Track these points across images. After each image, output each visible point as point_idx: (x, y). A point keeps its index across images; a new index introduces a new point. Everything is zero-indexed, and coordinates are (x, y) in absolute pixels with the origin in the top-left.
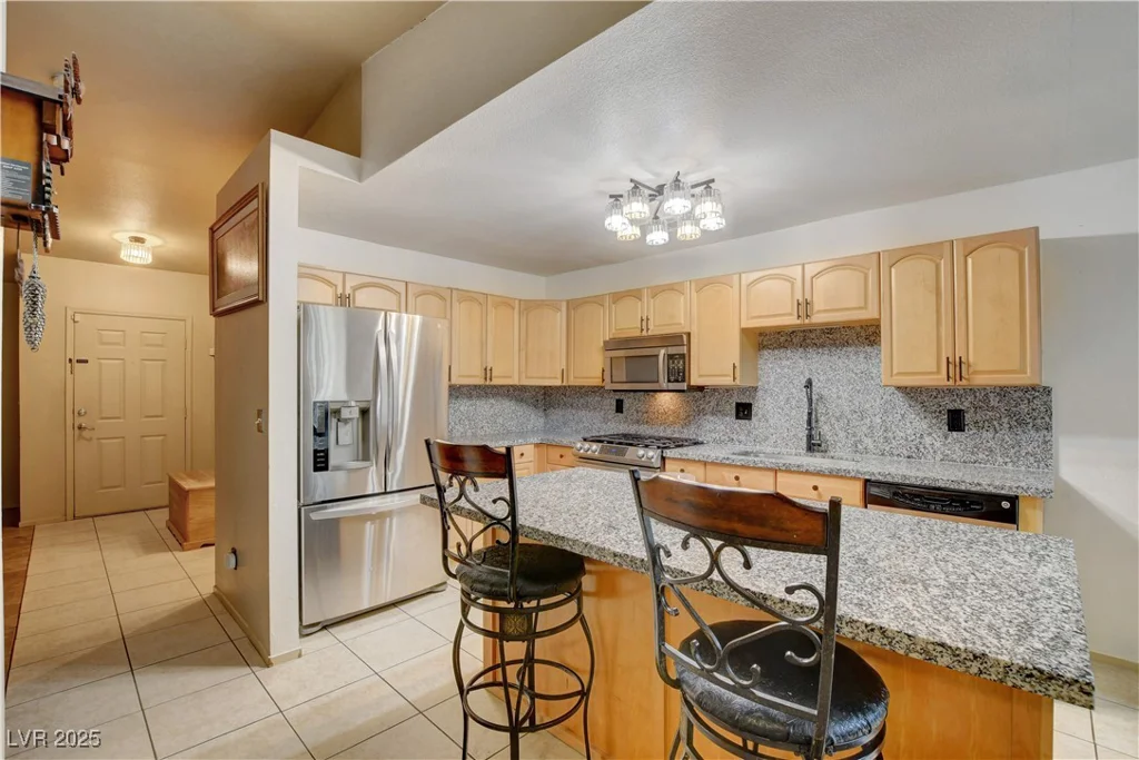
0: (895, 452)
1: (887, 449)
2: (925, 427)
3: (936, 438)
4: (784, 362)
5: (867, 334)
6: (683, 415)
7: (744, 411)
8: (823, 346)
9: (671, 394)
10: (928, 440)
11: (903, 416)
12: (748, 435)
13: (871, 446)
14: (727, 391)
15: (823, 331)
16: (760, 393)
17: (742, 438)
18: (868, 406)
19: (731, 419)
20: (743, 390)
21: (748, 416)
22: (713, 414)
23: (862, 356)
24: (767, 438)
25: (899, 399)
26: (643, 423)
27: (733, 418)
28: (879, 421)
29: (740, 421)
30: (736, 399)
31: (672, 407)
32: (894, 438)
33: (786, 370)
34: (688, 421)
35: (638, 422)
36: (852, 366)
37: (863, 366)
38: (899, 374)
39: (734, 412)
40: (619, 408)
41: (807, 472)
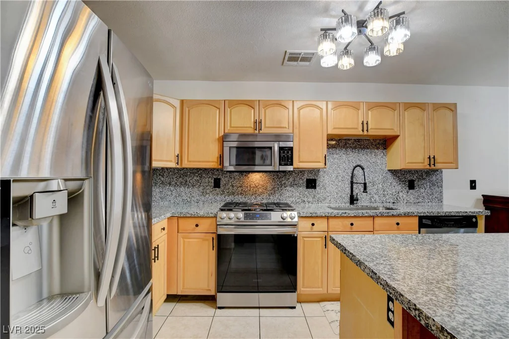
0: (388, 201)
1: (384, 199)
2: (400, 188)
3: (405, 195)
4: (335, 156)
5: (385, 143)
6: (269, 187)
7: (311, 184)
8: (355, 148)
9: (261, 174)
10: (401, 194)
11: (391, 183)
12: (314, 198)
13: (378, 199)
14: (301, 172)
16: (321, 173)
17: (311, 200)
18: (376, 179)
19: (303, 189)
20: (311, 171)
21: (314, 187)
22: (291, 186)
23: (374, 154)
24: (325, 198)
25: (389, 175)
26: (238, 194)
27: (305, 189)
28: (381, 186)
29: (309, 190)
30: (306, 176)
31: (261, 183)
32: (387, 194)
33: (336, 160)
34: (274, 191)
35: (233, 194)
36: (369, 159)
37: (374, 160)
38: (408, 163)
39: (305, 184)
40: (217, 184)
41: (347, 217)
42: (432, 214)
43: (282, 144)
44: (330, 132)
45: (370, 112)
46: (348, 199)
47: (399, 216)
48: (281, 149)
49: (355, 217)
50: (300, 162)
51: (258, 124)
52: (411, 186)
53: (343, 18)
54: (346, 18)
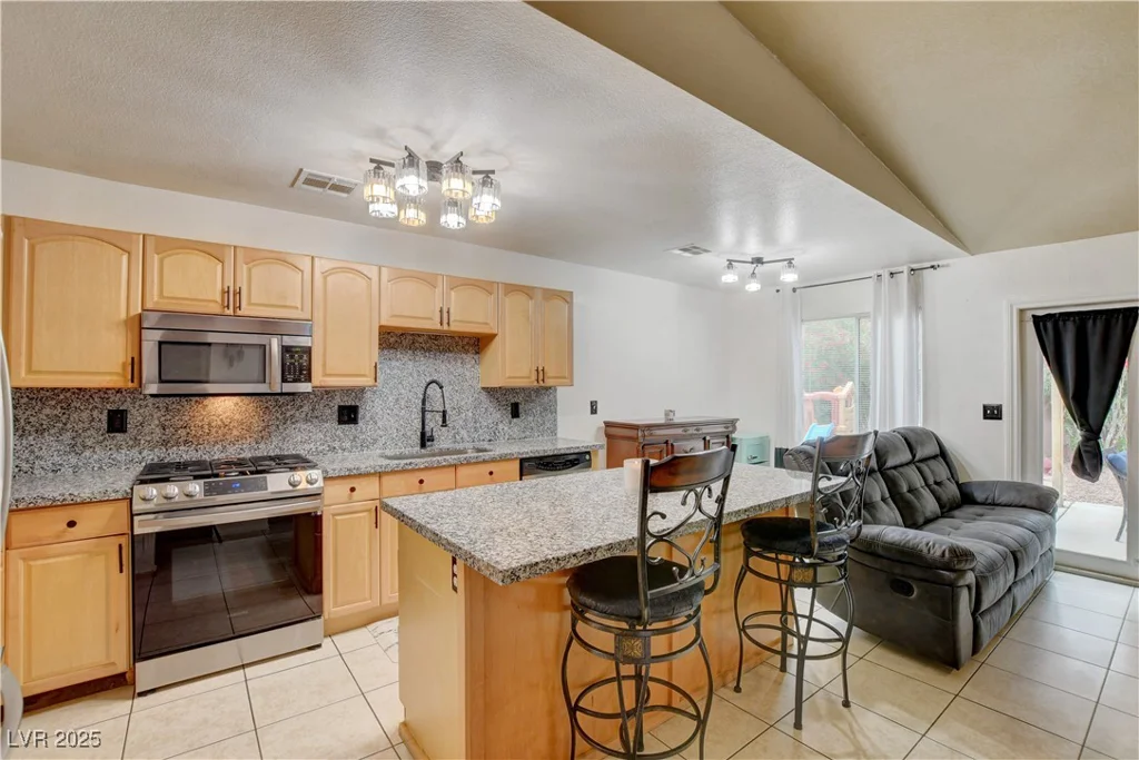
0: (481, 438)
1: (476, 436)
2: (499, 416)
3: (508, 427)
4: (394, 363)
5: (477, 344)
6: (257, 424)
7: (349, 415)
8: (429, 350)
9: (236, 399)
10: (501, 426)
11: (486, 409)
12: (354, 440)
13: (465, 436)
14: (327, 392)
15: (429, 336)
16: (368, 395)
17: (347, 445)
18: (463, 403)
19: (332, 425)
20: (347, 391)
21: (354, 421)
22: (306, 420)
23: (459, 361)
24: (375, 441)
25: (483, 397)
26: (177, 444)
27: (335, 424)
28: (471, 415)
29: (343, 426)
30: (338, 401)
31: (237, 417)
32: (481, 427)
33: (395, 371)
34: (265, 434)
35: (165, 443)
36: (452, 370)
37: (460, 370)
38: (510, 378)
39: (335, 416)
41: (413, 470)
42: (537, 455)
43: (288, 341)
44: (384, 323)
45: (453, 293)
46: (416, 439)
47: (493, 460)
48: (286, 350)
49: (426, 468)
50: (326, 375)
51: (232, 296)
52: (515, 412)
53: (407, 161)
54: (412, 160)
